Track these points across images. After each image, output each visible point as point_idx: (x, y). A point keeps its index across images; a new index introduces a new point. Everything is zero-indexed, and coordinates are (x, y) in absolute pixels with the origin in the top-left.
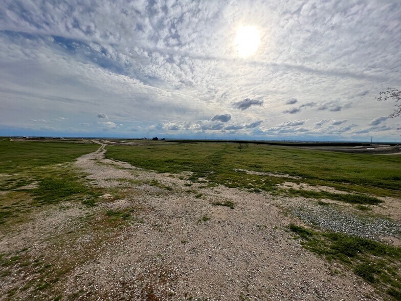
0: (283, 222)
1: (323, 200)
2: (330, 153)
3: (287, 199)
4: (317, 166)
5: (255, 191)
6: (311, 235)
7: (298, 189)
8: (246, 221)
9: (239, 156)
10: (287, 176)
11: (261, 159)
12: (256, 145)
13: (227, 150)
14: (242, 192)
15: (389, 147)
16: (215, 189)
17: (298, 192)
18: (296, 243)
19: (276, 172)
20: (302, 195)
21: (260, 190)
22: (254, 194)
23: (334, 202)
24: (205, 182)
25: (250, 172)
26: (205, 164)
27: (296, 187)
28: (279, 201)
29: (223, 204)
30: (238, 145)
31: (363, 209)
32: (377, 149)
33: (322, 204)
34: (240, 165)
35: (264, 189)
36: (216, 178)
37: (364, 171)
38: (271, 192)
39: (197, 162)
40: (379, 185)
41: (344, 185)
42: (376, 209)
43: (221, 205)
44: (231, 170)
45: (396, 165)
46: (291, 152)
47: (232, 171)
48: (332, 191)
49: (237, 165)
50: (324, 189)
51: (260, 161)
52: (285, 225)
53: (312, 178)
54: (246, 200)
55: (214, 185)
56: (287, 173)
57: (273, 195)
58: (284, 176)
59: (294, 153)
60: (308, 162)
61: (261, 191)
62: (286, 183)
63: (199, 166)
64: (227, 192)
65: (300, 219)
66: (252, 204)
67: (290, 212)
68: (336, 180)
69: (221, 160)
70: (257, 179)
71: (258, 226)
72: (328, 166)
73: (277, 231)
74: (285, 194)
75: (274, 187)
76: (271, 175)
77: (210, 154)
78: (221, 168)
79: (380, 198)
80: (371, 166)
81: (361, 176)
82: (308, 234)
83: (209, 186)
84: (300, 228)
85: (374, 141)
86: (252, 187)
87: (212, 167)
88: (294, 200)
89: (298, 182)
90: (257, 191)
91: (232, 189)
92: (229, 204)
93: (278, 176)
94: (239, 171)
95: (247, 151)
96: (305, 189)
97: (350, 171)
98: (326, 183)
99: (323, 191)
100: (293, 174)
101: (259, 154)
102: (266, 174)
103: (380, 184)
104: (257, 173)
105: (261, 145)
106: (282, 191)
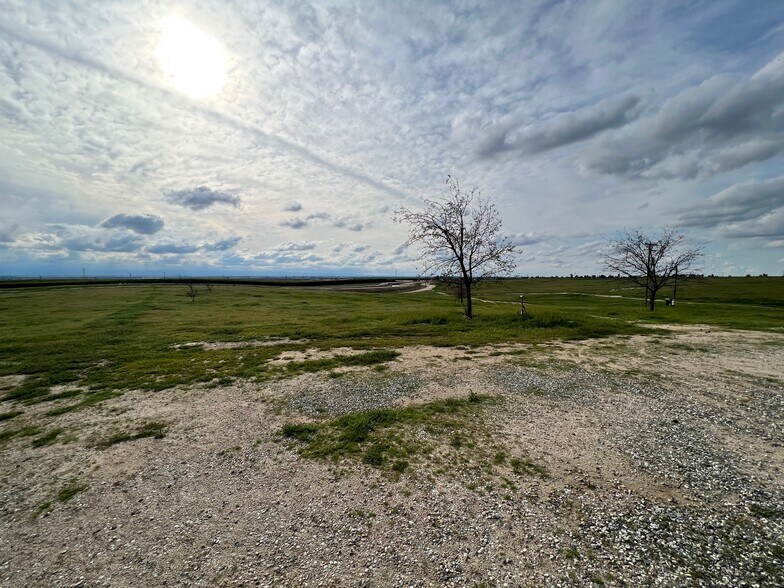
0: (272, 427)
1: (337, 370)
2: (353, 295)
3: (283, 383)
4: (334, 317)
5: (220, 383)
6: (313, 431)
7: (302, 360)
8: (194, 453)
9: (189, 313)
10: (286, 341)
11: (240, 316)
12: (230, 286)
13: (155, 303)
14: (189, 393)
15: (412, 283)
16: (111, 404)
17: (302, 365)
18: (289, 455)
19: (267, 337)
20: (307, 370)
21: (232, 378)
22: (218, 391)
23: (350, 368)
24: (77, 393)
25: (213, 345)
26: (75, 346)
27: (299, 357)
28: (268, 392)
29: (134, 434)
30: (186, 288)
31: (380, 369)
32: (402, 286)
33: (334, 376)
34: (190, 334)
35: (240, 374)
36: (117, 376)
37: (386, 317)
38: (254, 378)
39: (47, 343)
40: (399, 333)
41: (365, 340)
42: (393, 365)
43: (127, 439)
44: (164, 349)
45: (417, 304)
46: (296, 297)
47: (166, 350)
48: (349, 352)
49: (181, 335)
50: (339, 352)
51: (237, 320)
52: (275, 431)
53: (325, 337)
54: (199, 408)
55: (107, 396)
56: (286, 335)
57: (257, 381)
58: (282, 342)
59: (301, 298)
60: (322, 312)
61: (234, 381)
62: (285, 354)
63: (52, 353)
64: (150, 402)
65: (301, 412)
66: (211, 414)
67: (286, 404)
68: (355, 336)
69: (135, 329)
70: (229, 356)
71: (223, 453)
72: (348, 315)
73: (260, 447)
74: (279, 374)
75: (261, 366)
76: (257, 343)
77: (101, 315)
78: (134, 349)
79: (398, 350)
80: (396, 309)
81: (385, 324)
82: (310, 431)
83: (88, 403)
84: (299, 426)
85: (399, 275)
86: (216, 376)
87: (106, 350)
88: (294, 382)
89: (303, 349)
90: (225, 383)
91: (164, 391)
92: (154, 430)
93: (270, 343)
94: (186, 348)
95: (208, 301)
96: (313, 358)
97: (371, 319)
98: (343, 343)
99: (337, 356)
100: (297, 336)
101: (237, 305)
102: (247, 344)
103: (400, 331)
104: (229, 345)
105: (242, 287)
106: (275, 370)
